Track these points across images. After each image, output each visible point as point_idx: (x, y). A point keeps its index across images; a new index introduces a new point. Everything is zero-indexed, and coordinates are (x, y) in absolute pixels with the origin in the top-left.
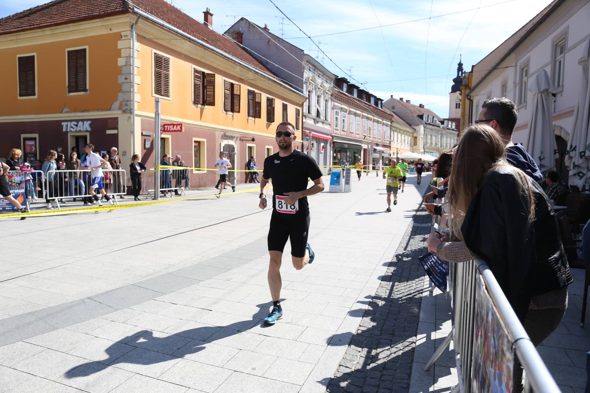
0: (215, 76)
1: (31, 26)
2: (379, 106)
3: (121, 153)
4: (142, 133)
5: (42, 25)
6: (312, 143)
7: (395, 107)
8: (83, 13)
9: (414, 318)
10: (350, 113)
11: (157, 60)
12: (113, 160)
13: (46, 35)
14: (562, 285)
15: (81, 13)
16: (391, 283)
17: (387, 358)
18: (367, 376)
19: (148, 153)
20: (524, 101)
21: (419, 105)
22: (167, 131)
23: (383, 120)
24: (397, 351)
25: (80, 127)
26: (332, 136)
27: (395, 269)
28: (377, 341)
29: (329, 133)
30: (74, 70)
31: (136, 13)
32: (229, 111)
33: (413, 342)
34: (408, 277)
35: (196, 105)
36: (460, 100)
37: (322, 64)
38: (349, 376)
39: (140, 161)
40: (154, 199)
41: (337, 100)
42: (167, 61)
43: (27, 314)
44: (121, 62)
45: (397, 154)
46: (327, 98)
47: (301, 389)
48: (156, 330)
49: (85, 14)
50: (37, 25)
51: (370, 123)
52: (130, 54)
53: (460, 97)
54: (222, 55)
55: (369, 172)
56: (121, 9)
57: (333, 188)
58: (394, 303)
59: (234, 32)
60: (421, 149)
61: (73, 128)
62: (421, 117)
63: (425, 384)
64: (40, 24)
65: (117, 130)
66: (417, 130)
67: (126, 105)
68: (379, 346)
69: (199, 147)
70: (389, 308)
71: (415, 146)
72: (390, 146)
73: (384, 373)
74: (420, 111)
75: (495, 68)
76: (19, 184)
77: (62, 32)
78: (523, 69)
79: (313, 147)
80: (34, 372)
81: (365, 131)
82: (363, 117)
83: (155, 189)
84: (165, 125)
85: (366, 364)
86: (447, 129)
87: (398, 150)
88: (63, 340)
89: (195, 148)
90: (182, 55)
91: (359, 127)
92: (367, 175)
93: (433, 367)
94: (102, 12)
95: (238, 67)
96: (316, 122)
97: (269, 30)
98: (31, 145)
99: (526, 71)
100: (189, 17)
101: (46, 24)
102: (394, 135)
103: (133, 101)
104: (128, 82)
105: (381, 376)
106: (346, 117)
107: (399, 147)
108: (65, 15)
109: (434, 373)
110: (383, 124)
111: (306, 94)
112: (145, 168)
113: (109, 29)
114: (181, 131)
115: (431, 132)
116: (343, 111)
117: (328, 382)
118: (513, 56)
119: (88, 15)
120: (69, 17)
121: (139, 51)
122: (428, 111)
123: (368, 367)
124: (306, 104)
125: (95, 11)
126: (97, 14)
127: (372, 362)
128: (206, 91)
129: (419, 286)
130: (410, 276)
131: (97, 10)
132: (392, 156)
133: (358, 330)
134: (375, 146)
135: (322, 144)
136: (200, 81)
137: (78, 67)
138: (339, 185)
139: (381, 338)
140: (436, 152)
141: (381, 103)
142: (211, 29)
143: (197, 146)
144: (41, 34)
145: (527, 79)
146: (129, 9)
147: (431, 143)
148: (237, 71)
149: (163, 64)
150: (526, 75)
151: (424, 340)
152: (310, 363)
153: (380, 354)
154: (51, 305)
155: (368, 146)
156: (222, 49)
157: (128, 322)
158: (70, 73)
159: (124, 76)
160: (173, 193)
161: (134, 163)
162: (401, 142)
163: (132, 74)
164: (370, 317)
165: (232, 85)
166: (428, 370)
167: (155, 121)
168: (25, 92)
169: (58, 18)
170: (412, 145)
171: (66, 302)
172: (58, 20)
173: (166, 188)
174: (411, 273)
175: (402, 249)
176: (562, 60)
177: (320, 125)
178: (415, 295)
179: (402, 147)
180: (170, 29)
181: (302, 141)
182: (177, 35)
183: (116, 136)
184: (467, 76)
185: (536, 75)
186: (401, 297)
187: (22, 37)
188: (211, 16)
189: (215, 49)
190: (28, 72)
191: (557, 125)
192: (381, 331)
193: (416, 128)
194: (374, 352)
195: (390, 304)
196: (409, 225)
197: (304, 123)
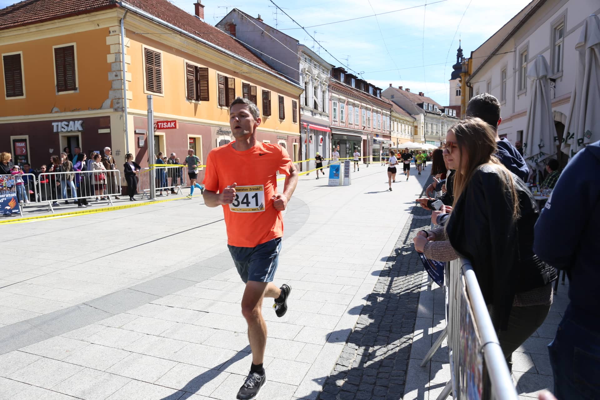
0: (208, 71)
1: (15, 23)
2: (378, 95)
3: (114, 153)
4: (135, 132)
5: (26, 22)
6: (310, 136)
7: (394, 96)
8: (69, 8)
9: (412, 313)
10: (348, 103)
11: (147, 56)
12: (106, 160)
13: (31, 32)
14: (545, 283)
15: (67, 8)
16: (390, 279)
17: (384, 355)
18: (364, 374)
19: (142, 151)
20: (524, 88)
21: (418, 94)
22: (161, 128)
23: (382, 110)
24: (394, 348)
25: (71, 127)
26: (331, 128)
27: (394, 263)
28: (375, 338)
29: (328, 125)
30: (62, 68)
31: (123, 8)
32: (224, 105)
33: (410, 339)
34: (407, 272)
35: (190, 101)
36: (460, 87)
37: (318, 55)
38: (345, 375)
39: (134, 160)
40: (149, 199)
41: (335, 91)
42: (158, 56)
43: (22, 322)
44: (110, 58)
45: (398, 144)
46: (324, 89)
47: (297, 389)
48: (152, 334)
49: (71, 10)
50: (21, 21)
51: (369, 113)
52: (119, 50)
53: (460, 84)
54: (214, 48)
55: (369, 163)
56: (108, 4)
57: (333, 181)
58: (392, 299)
59: (227, 23)
60: (422, 138)
61: (64, 128)
62: (421, 105)
63: (421, 381)
64: (25, 21)
65: (109, 130)
66: (417, 119)
67: (118, 103)
68: (376, 343)
69: (194, 143)
70: (386, 304)
71: (415, 136)
72: (390, 136)
73: (381, 370)
74: (419, 99)
75: (494, 54)
76: (11, 188)
77: (48, 29)
78: (522, 55)
79: (311, 139)
80: (29, 381)
81: (364, 122)
82: (362, 107)
83: (150, 188)
84: (158, 122)
85: (363, 362)
86: (448, 117)
87: (399, 140)
88: (58, 348)
89: (190, 144)
90: (174, 49)
91: (358, 118)
92: (367, 166)
93: (429, 363)
94: (88, 6)
95: (232, 60)
96: (314, 114)
97: (262, 21)
98: (21, 147)
99: (526, 56)
100: (179, 9)
101: (30, 21)
102: (394, 125)
103: (125, 98)
104: (119, 79)
105: (378, 374)
106: (344, 108)
107: (399, 136)
108: (50, 11)
109: (430, 369)
110: (383, 114)
111: (302, 85)
112: (139, 168)
113: (96, 25)
114: (175, 128)
115: (432, 120)
116: (341, 102)
117: (324, 381)
118: (512, 41)
119: (74, 10)
120: (55, 13)
121: (129, 47)
122: (429, 99)
123: (365, 365)
124: (303, 96)
125: (81, 6)
126: (84, 9)
127: (369, 360)
128: (200, 86)
129: (417, 280)
130: (408, 270)
131: (83, 5)
132: (392, 147)
133: (356, 327)
134: (375, 137)
135: (321, 137)
136: (193, 76)
137: (67, 65)
138: (338, 178)
139: (378, 336)
140: (437, 141)
141: (380, 93)
142: (203, 21)
143: (192, 143)
144: (25, 31)
145: (527, 65)
146: (117, 4)
147: (432, 132)
148: (231, 64)
149: (154, 60)
150: (525, 61)
151: (421, 336)
152: (307, 363)
153: (377, 352)
154: (46, 313)
155: (368, 137)
156: (214, 43)
157: (124, 327)
158: (58, 71)
159: (114, 73)
160: (170, 192)
161: (128, 162)
162: (401, 132)
163: (123, 71)
164: (368, 315)
165: (226, 79)
166: (424, 366)
167: (148, 118)
168: (12, 92)
169: (43, 14)
170: (413, 134)
171: (61, 309)
172: (43, 16)
173: (161, 187)
174: (410, 267)
175: (402, 243)
176: (561, 44)
177: (318, 117)
178: (413, 290)
179: (403, 137)
180: (160, 23)
181: (300, 134)
182: (167, 29)
183: (109, 135)
184: (467, 63)
185: (534, 61)
186: (400, 293)
187: (6, 35)
188: (202, 8)
189: (207, 42)
190: (15, 72)
191: (557, 110)
192: (378, 328)
193: (416, 117)
194: (371, 350)
195: (388, 299)
196: (409, 218)
197: (301, 115)
